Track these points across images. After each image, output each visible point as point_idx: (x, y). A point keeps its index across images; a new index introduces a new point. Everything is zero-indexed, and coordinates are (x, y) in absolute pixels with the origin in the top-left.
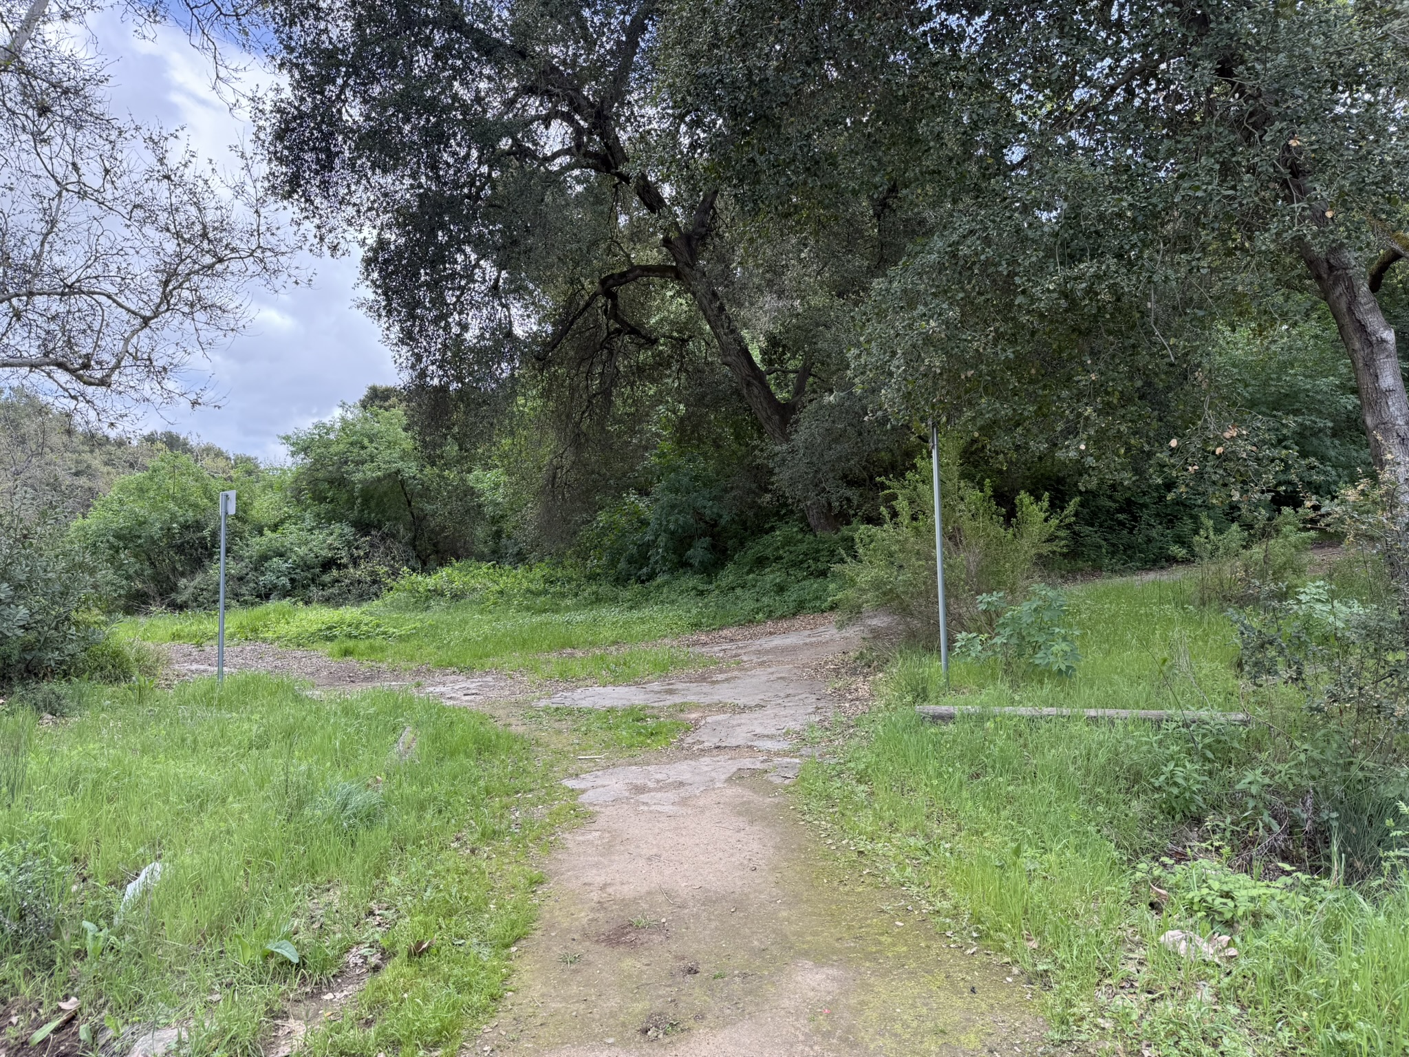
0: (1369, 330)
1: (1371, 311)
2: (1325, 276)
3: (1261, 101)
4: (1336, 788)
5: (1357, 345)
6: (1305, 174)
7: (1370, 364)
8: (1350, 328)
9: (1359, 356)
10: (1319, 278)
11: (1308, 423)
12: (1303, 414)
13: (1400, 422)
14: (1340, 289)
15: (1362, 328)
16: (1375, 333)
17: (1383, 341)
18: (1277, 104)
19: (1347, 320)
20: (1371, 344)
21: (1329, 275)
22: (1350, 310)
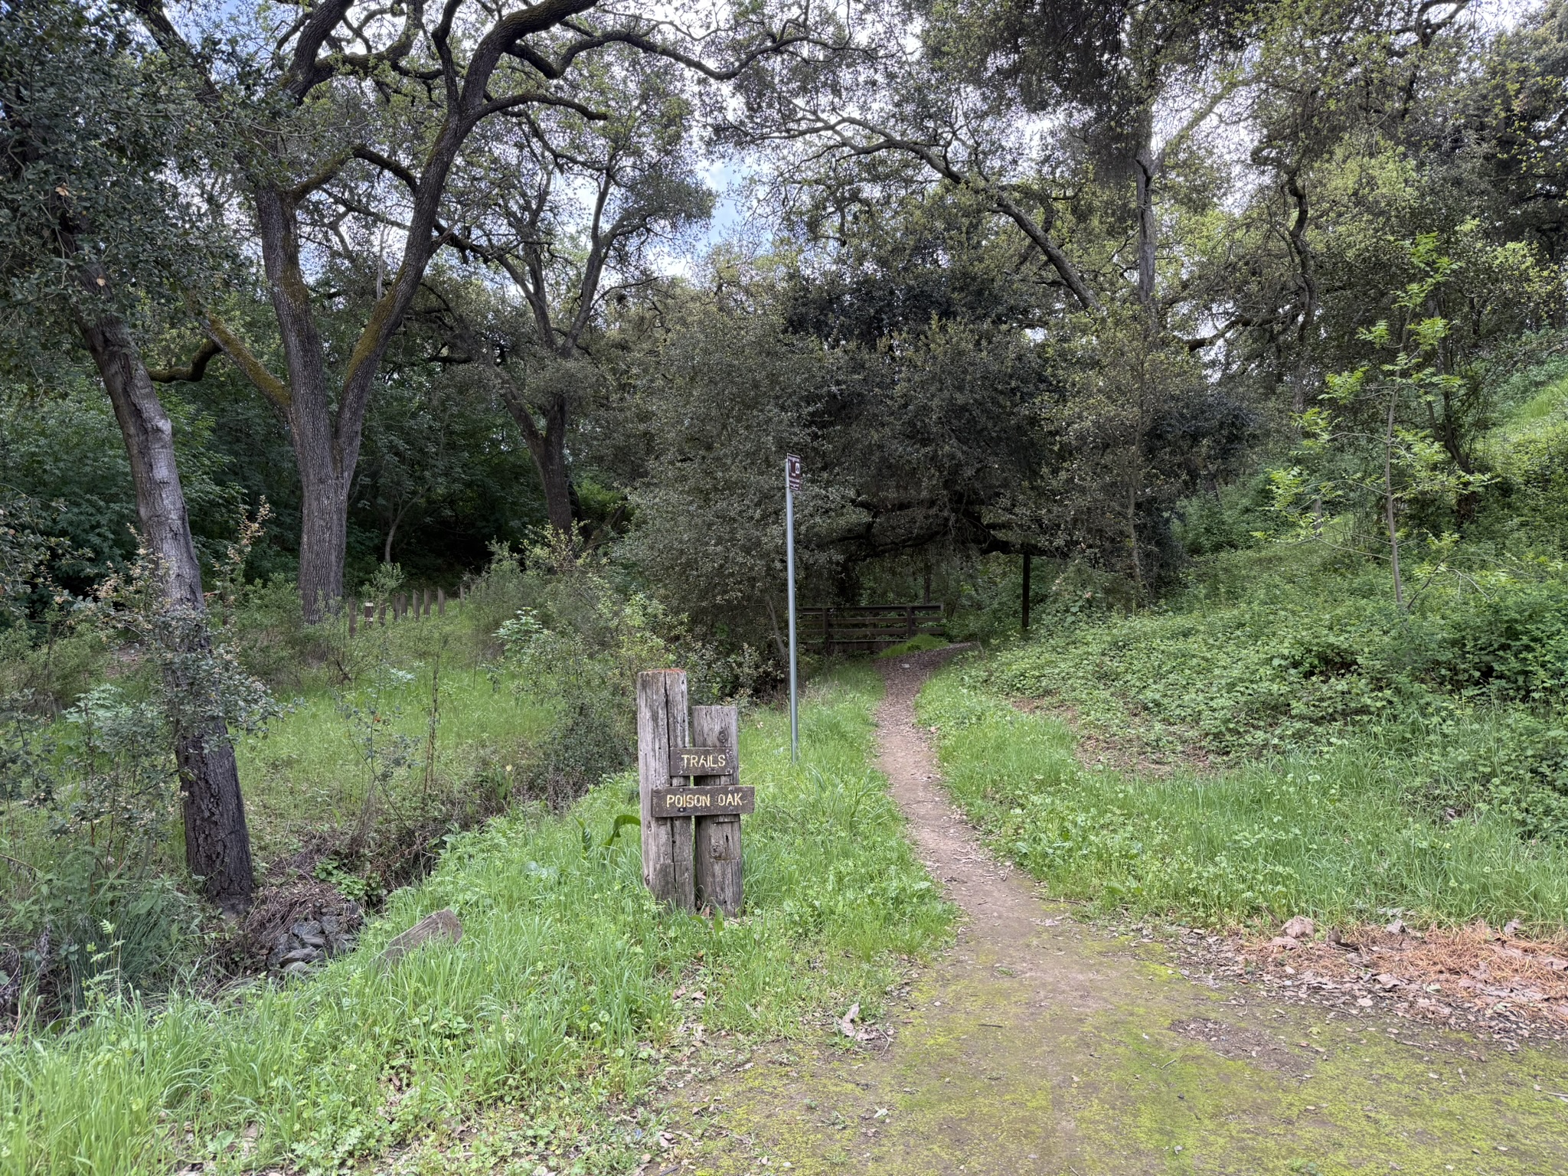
0: (145, 415)
1: (148, 396)
2: (100, 349)
3: (30, 132)
4: (80, 916)
5: (132, 430)
6: (77, 229)
7: (145, 451)
8: (125, 411)
9: (134, 441)
10: (93, 350)
11: (126, 512)
12: (121, 501)
13: (174, 516)
14: (115, 367)
15: (138, 413)
16: (150, 420)
17: (159, 430)
18: (44, 141)
19: (122, 401)
20: (146, 432)
21: (104, 349)
22: (125, 390)
